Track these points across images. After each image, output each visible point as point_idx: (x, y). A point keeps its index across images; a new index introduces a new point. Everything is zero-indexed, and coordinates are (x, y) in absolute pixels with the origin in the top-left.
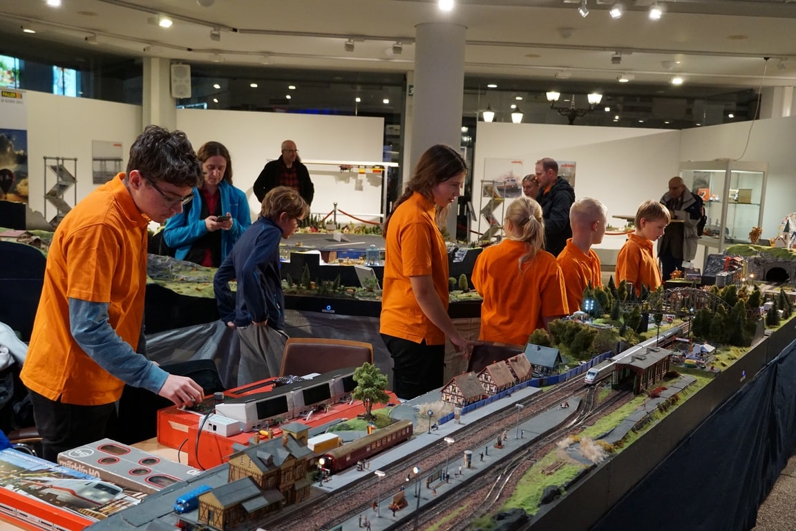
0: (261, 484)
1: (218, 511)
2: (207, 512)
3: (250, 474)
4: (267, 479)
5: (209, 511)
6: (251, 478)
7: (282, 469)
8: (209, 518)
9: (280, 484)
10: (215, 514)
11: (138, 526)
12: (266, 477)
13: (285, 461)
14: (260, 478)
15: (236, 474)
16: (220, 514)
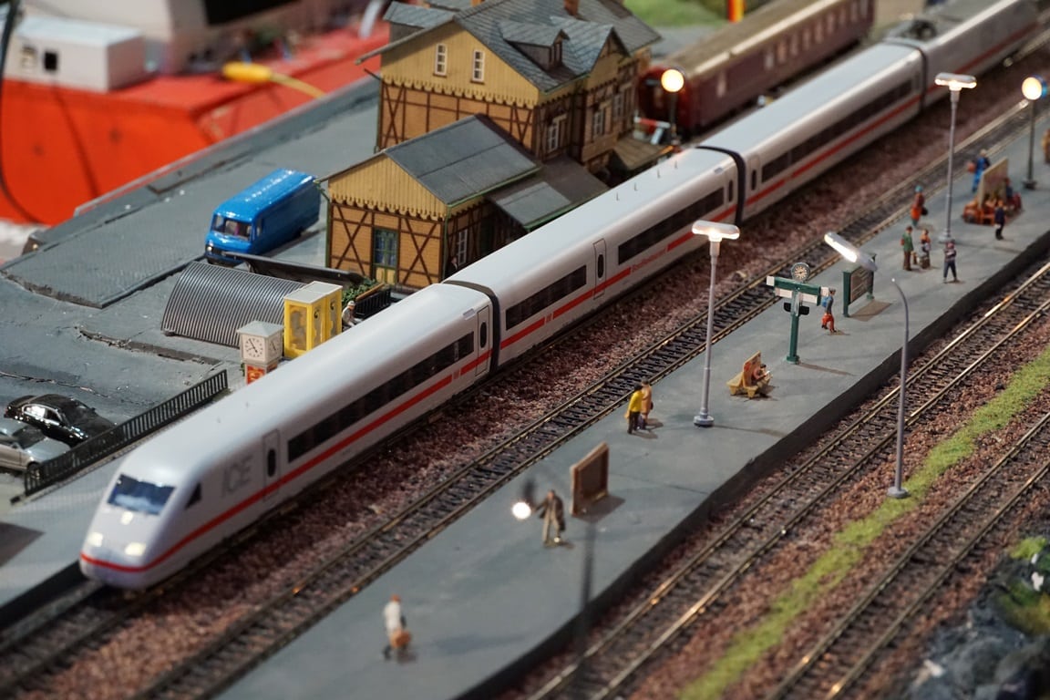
0: (527, 141)
1: (415, 226)
2: (365, 236)
3: (481, 108)
4: (549, 121)
5: (376, 232)
6: (485, 119)
7: (590, 84)
8: (375, 259)
9: (581, 144)
10: (406, 240)
11: (105, 306)
12: (545, 113)
13: (599, 59)
14: (523, 116)
15: (415, 115)
16: (429, 237)
